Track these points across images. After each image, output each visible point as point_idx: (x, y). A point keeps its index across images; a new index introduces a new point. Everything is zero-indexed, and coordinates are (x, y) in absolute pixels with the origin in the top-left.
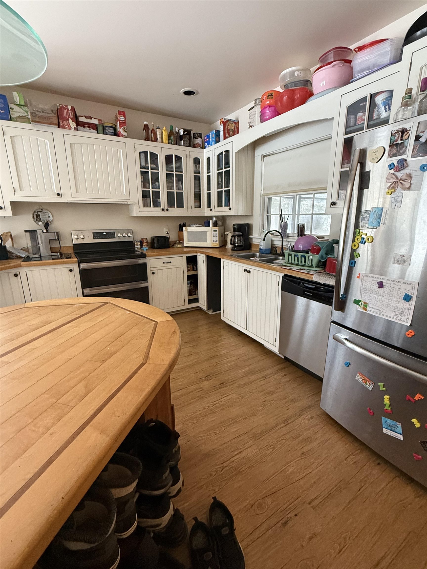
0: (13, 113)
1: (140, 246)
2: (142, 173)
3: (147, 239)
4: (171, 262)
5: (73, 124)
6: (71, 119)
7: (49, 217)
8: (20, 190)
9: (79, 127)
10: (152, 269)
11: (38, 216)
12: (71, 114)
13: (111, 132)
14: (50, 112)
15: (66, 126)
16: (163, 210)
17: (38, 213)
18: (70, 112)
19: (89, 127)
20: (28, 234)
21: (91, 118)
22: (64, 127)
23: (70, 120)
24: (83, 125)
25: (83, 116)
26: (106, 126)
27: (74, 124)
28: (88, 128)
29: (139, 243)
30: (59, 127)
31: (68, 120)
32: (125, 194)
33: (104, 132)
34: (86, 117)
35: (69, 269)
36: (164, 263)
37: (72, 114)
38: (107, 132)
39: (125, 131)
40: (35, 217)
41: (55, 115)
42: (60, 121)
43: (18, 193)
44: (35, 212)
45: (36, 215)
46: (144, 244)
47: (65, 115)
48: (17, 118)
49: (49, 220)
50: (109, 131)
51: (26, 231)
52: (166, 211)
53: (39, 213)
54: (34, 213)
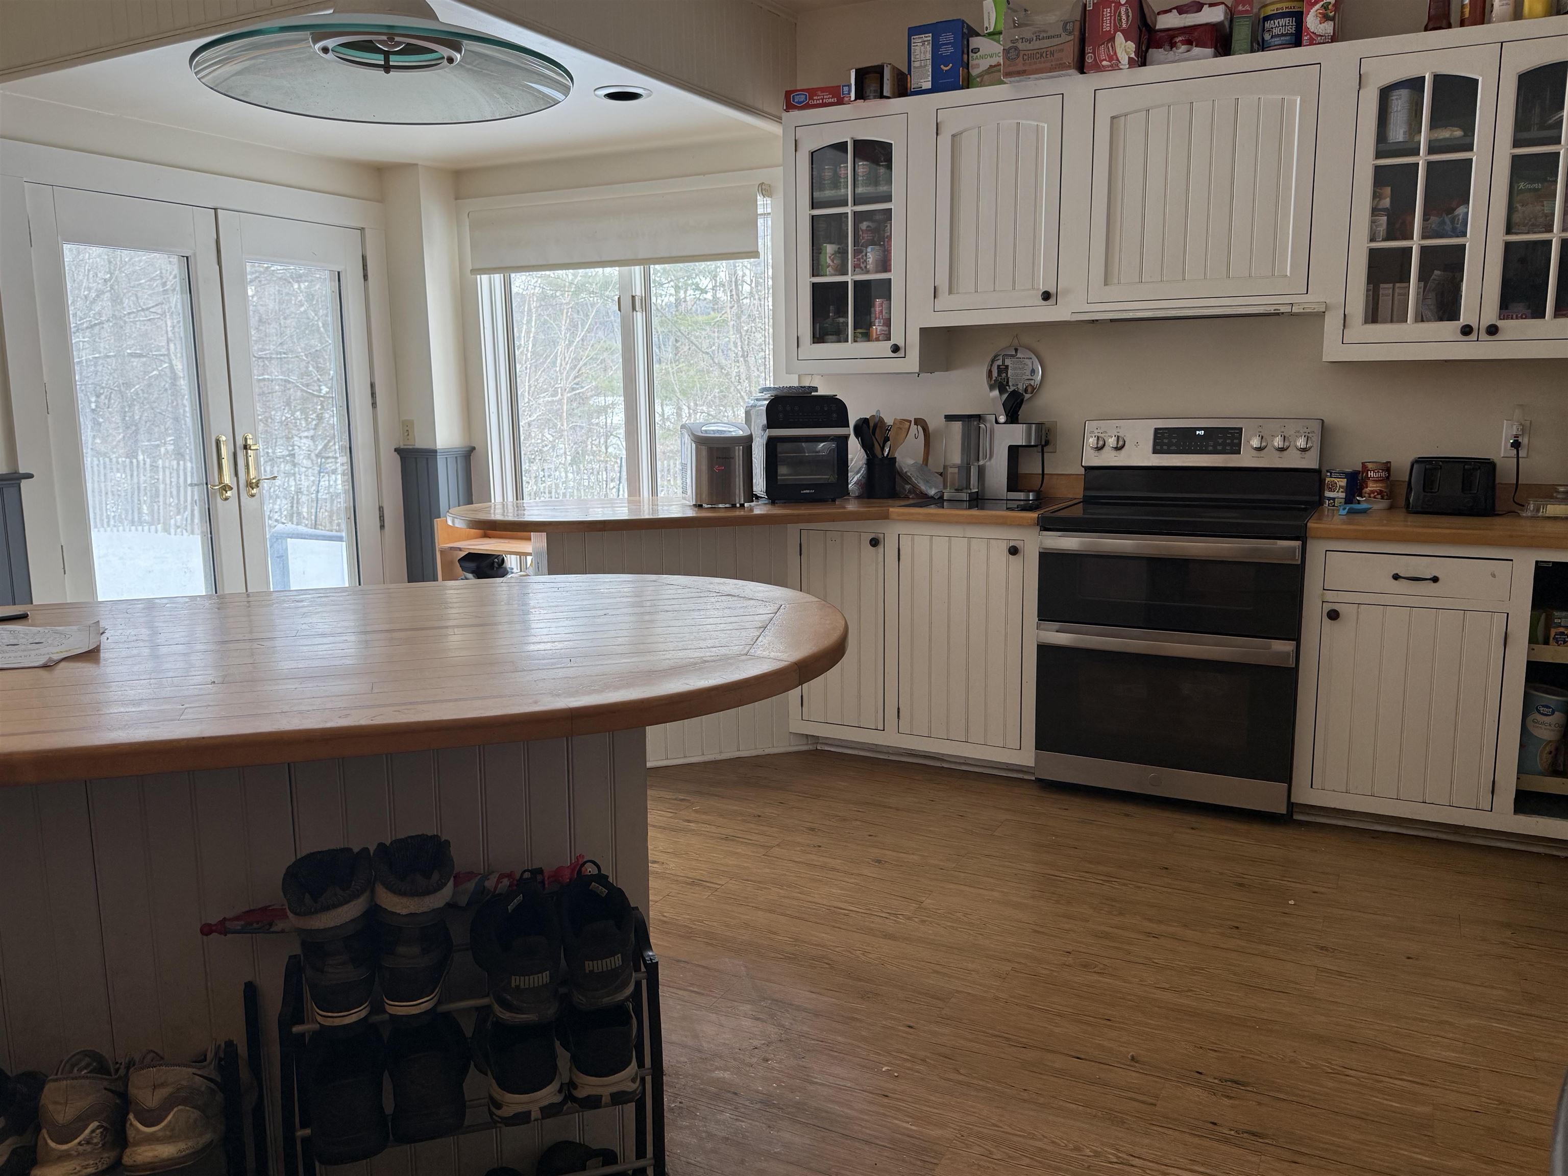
0: (975, 62)
1: (1343, 495)
2: (1381, 176)
3: (1387, 467)
4: (1435, 580)
5: (1125, 48)
6: (1123, 32)
7: (1033, 371)
8: (950, 292)
9: (1154, 53)
10: (1330, 596)
11: (1003, 369)
12: (1124, 17)
13: (1282, 35)
14: (1060, 31)
15: (1104, 63)
16: (1467, 330)
17: (1003, 361)
18: (1123, 9)
19: (1189, 42)
20: (957, 426)
21: (1199, 7)
22: (1098, 67)
23: (1120, 37)
24: (1170, 39)
25: (1170, 11)
26: (1267, 18)
27: (1131, 46)
28: (1184, 48)
29: (1343, 482)
30: (1082, 72)
31: (1112, 39)
32: (1288, 274)
33: (1259, 45)
34: (1181, 10)
35: (1012, 544)
36: (1396, 577)
37: (1128, 16)
38: (1267, 37)
39: (1325, 18)
40: (995, 374)
41: (1071, 37)
42: (1089, 49)
43: (945, 299)
44: (996, 356)
45: (999, 366)
46: (1368, 490)
47: (1107, 26)
48: (981, 75)
49: (1032, 383)
50: (1276, 31)
51: (950, 418)
52: (1484, 336)
53: (1008, 362)
54: (993, 361)
